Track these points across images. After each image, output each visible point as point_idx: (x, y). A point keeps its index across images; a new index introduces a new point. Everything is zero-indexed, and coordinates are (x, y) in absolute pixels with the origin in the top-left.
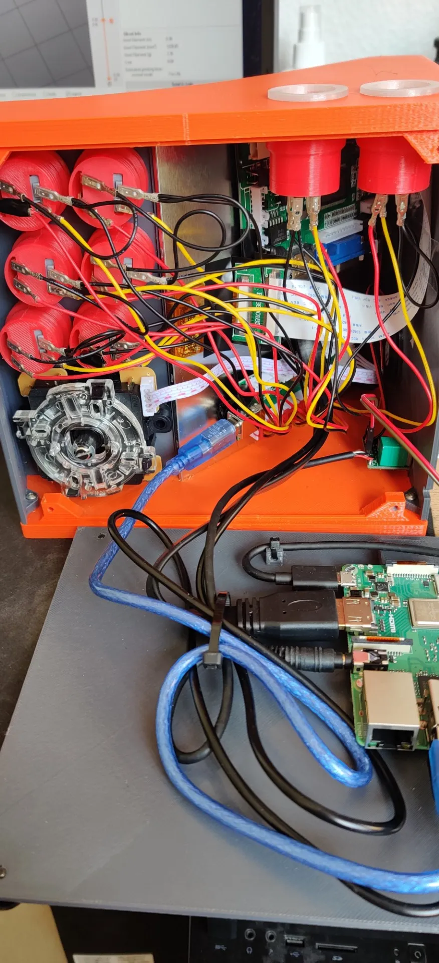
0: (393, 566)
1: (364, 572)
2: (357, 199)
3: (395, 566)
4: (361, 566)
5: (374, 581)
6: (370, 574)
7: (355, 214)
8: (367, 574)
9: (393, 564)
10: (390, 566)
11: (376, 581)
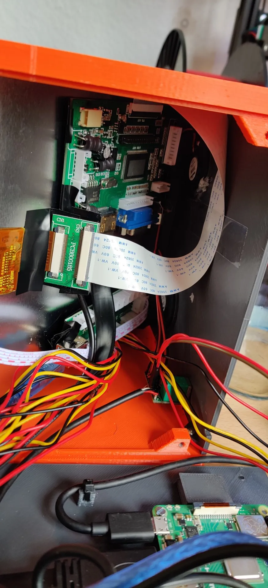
0: (200, 508)
1: (174, 514)
2: (150, 180)
3: (203, 508)
4: (170, 507)
5: (184, 525)
6: (179, 517)
7: (148, 191)
8: (177, 517)
9: (200, 506)
10: (198, 508)
11: (186, 525)
